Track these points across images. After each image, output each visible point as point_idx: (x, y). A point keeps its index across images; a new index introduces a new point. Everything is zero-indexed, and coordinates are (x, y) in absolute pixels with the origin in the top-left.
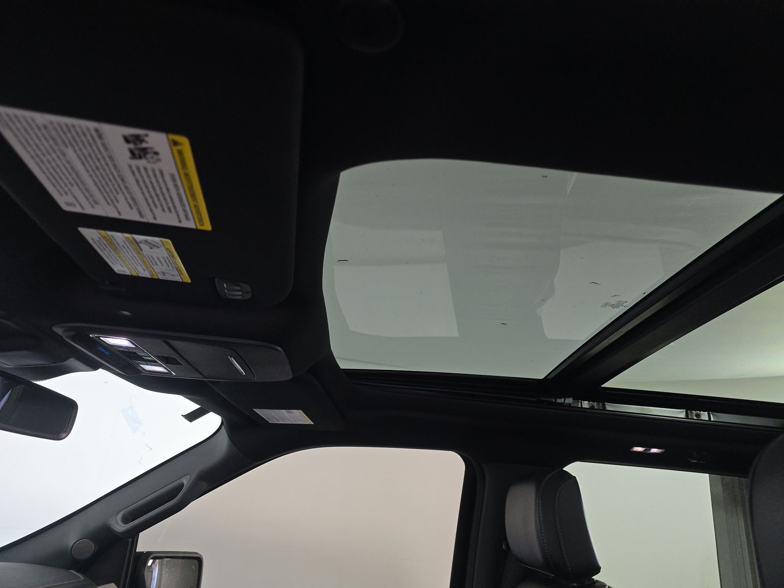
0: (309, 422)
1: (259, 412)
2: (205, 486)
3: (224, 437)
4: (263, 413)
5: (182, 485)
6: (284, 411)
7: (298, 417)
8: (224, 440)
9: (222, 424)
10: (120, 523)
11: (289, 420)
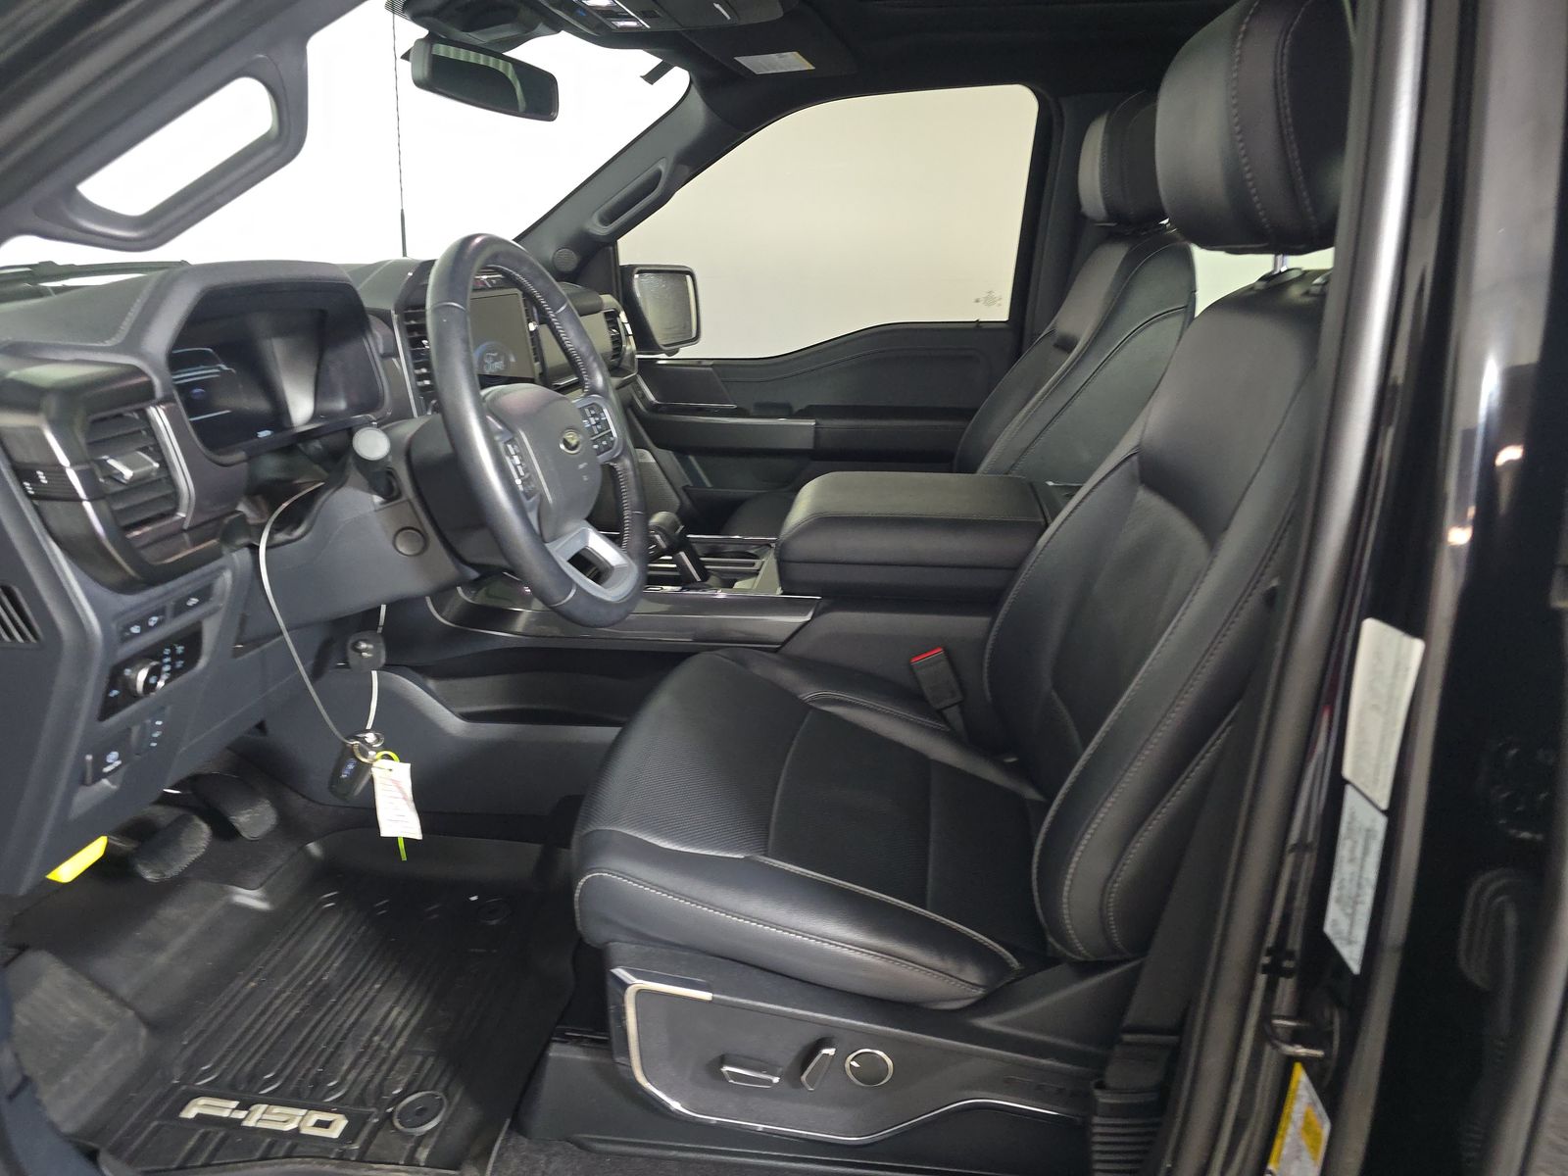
0: (808, 66)
1: (743, 60)
2: (686, 170)
3: (696, 99)
4: (745, 61)
5: (659, 174)
6: (773, 55)
7: (792, 62)
8: (698, 106)
9: (691, 82)
10: (599, 225)
11: (782, 68)
